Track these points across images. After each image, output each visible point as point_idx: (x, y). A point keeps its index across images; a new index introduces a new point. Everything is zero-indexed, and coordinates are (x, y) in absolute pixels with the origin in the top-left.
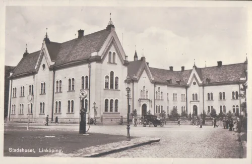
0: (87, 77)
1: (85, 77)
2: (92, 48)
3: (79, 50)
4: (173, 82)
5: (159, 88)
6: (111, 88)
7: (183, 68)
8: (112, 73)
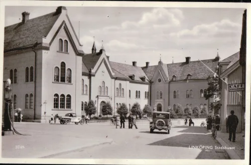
0: (32, 68)
1: (29, 68)
2: (39, 33)
3: (23, 37)
4: (137, 78)
5: (120, 84)
6: (61, 81)
7: (147, 63)
8: (63, 64)
